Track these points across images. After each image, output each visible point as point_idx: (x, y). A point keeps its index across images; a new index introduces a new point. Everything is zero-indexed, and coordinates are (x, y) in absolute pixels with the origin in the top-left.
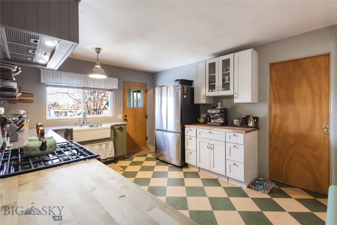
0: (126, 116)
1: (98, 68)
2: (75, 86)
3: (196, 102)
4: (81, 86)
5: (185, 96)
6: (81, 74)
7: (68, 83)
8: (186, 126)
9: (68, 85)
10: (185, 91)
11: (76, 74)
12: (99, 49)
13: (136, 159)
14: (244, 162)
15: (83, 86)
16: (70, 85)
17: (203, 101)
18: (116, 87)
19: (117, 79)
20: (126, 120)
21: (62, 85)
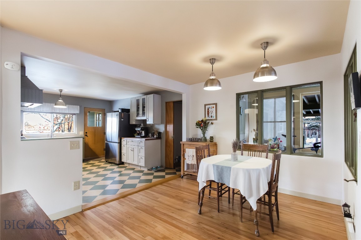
0: (86, 133)
1: (61, 102)
2: (45, 111)
3: (131, 123)
4: (50, 112)
5: (122, 120)
6: (50, 104)
7: (40, 110)
8: (122, 138)
9: (40, 111)
10: (123, 116)
11: (46, 104)
12: (62, 90)
13: (91, 162)
14: (145, 156)
15: (51, 112)
16: (41, 111)
17: (134, 123)
18: (78, 112)
19: (79, 106)
20: (86, 135)
21: (35, 111)
